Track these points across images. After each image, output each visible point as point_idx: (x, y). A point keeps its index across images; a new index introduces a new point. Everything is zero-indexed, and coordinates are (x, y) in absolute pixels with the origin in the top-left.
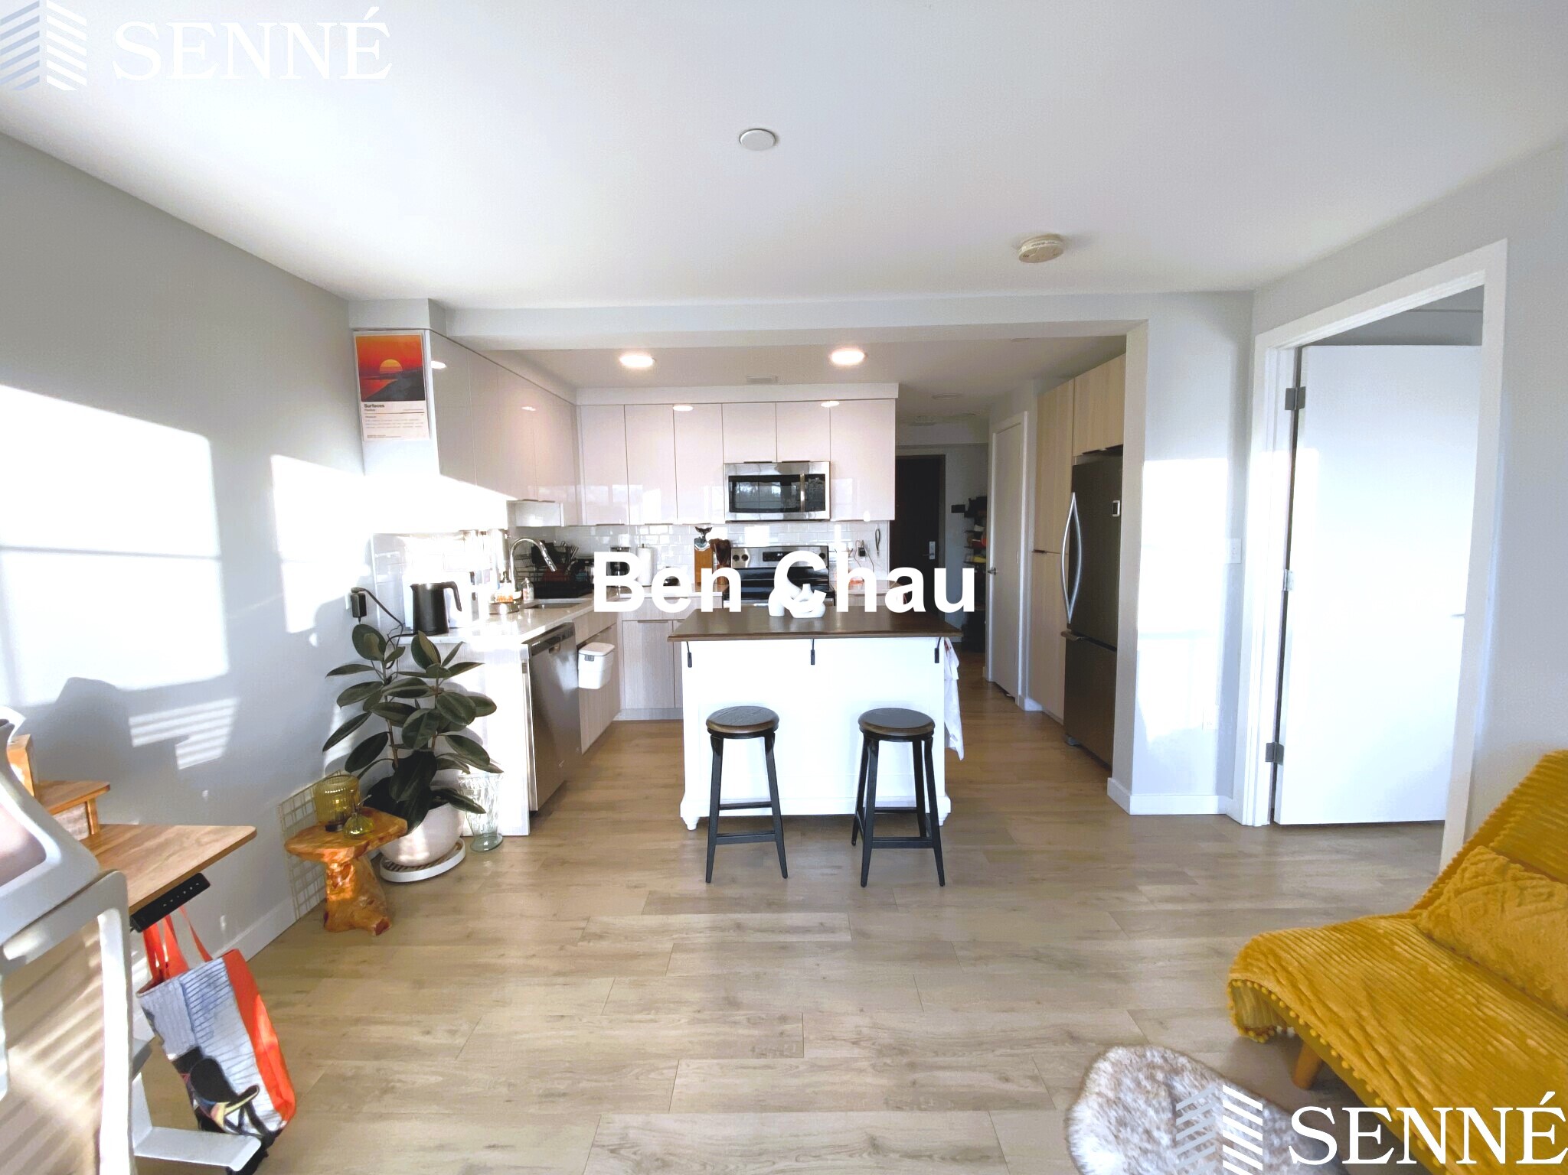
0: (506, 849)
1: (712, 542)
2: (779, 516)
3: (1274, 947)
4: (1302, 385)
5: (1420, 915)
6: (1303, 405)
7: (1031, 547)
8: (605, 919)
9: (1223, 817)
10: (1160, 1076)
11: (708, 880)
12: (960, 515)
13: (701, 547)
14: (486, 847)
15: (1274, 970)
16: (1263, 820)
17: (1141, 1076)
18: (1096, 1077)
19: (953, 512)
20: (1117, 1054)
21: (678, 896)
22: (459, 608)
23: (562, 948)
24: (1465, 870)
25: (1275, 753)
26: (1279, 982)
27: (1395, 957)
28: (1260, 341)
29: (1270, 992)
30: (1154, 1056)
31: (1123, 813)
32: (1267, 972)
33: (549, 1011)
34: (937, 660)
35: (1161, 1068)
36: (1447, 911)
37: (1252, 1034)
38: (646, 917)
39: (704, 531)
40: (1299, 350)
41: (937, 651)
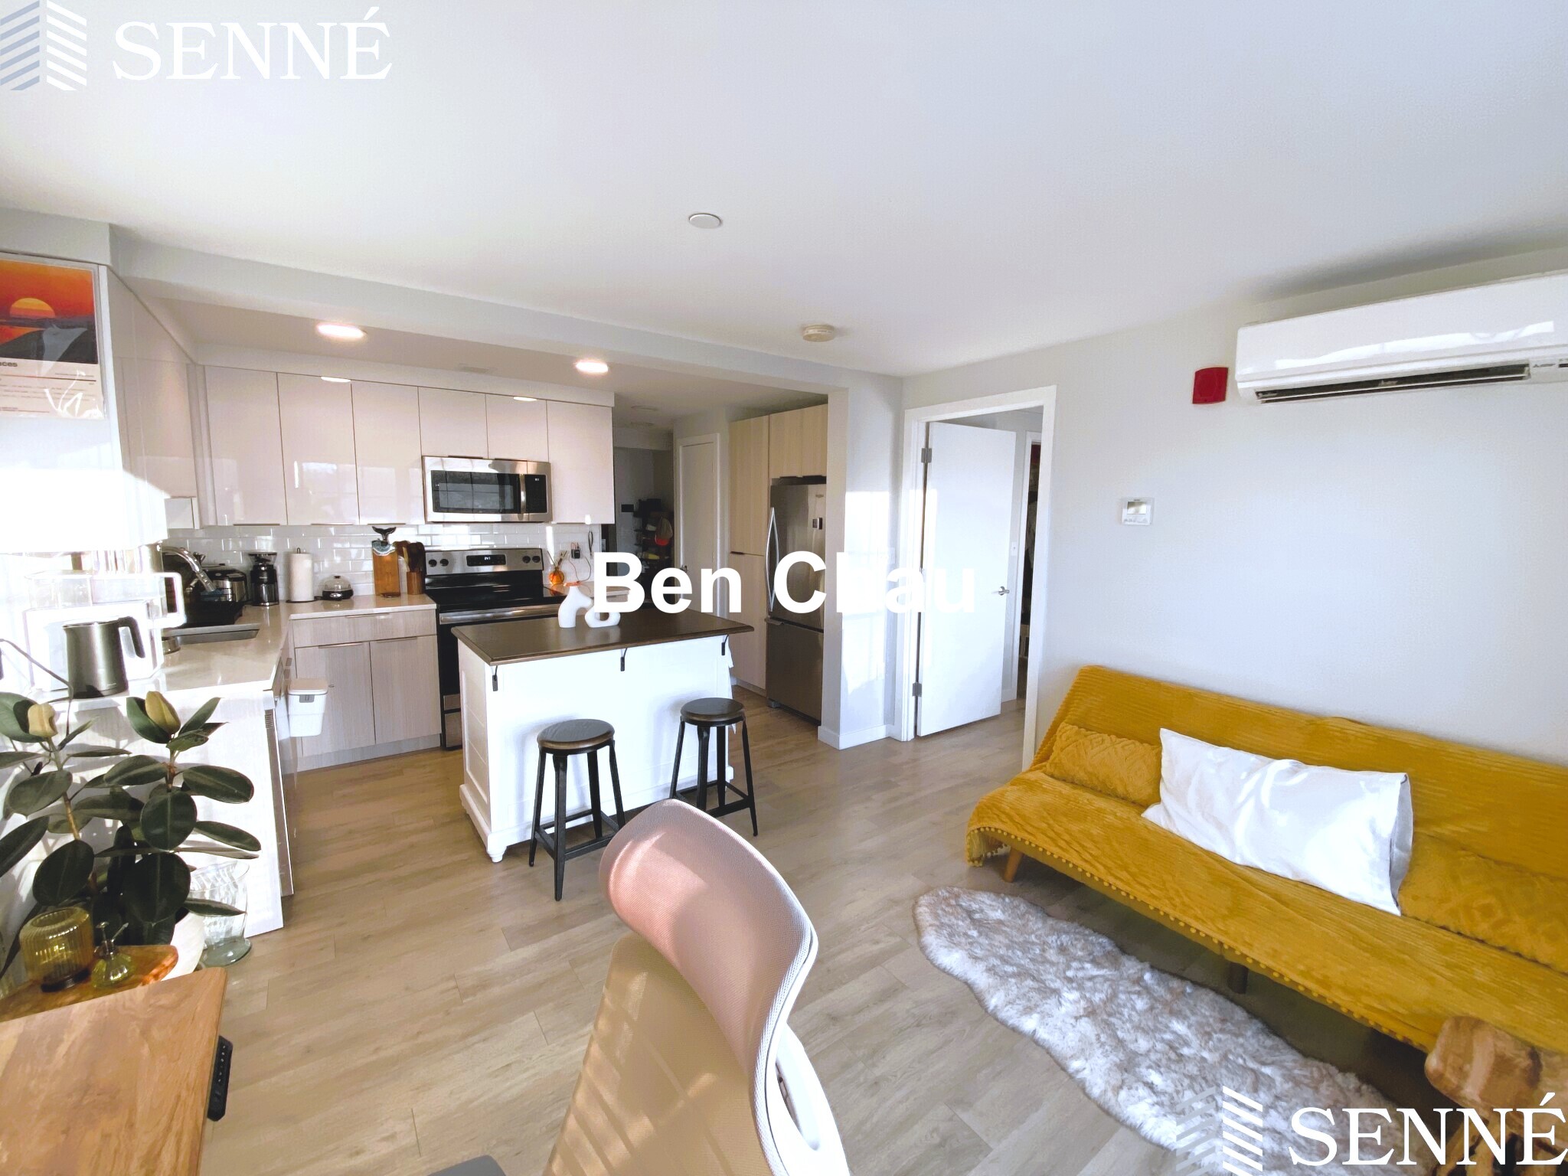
0: (259, 951)
1: (399, 545)
2: (498, 517)
3: (995, 803)
4: (930, 447)
5: (1045, 766)
6: (930, 461)
7: (727, 549)
8: (477, 969)
9: (889, 739)
10: (953, 902)
11: (558, 896)
12: (629, 515)
13: (383, 550)
14: (231, 958)
15: (998, 816)
16: (911, 736)
17: (944, 907)
18: (921, 917)
19: (623, 511)
20: (924, 900)
21: (536, 923)
22: (139, 652)
23: (448, 1013)
24: (1061, 737)
25: (917, 690)
26: (1003, 822)
27: (1045, 791)
28: (909, 414)
29: (996, 829)
30: (943, 893)
31: (836, 750)
32: (993, 818)
33: (489, 1068)
34: (723, 653)
35: (950, 897)
36: (1060, 760)
37: (976, 862)
38: (519, 951)
39: (386, 533)
40: (928, 425)
41: (723, 645)
